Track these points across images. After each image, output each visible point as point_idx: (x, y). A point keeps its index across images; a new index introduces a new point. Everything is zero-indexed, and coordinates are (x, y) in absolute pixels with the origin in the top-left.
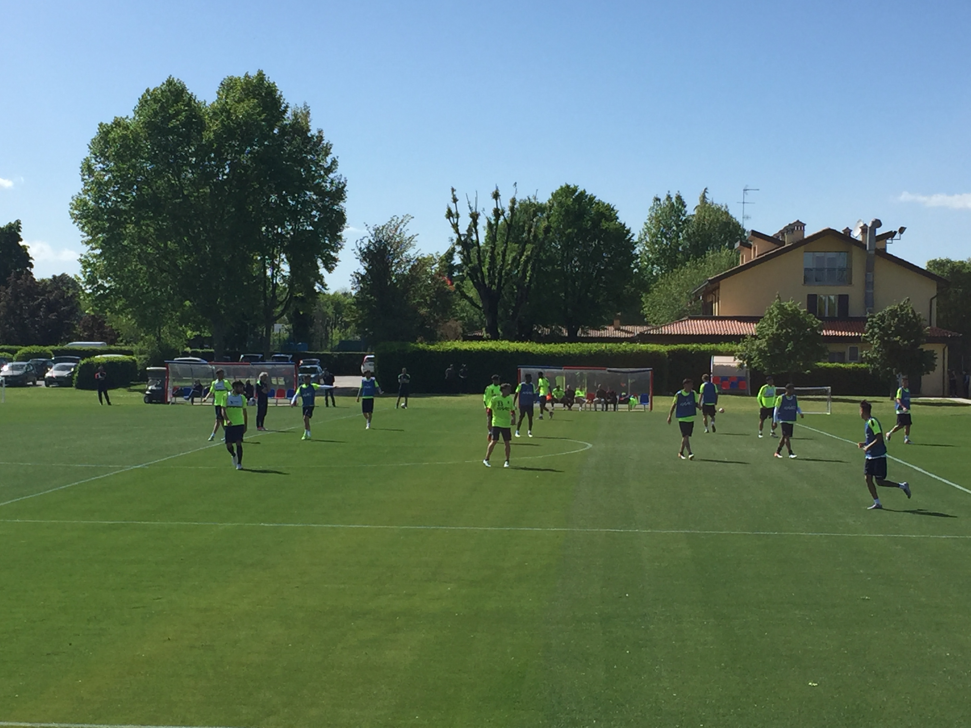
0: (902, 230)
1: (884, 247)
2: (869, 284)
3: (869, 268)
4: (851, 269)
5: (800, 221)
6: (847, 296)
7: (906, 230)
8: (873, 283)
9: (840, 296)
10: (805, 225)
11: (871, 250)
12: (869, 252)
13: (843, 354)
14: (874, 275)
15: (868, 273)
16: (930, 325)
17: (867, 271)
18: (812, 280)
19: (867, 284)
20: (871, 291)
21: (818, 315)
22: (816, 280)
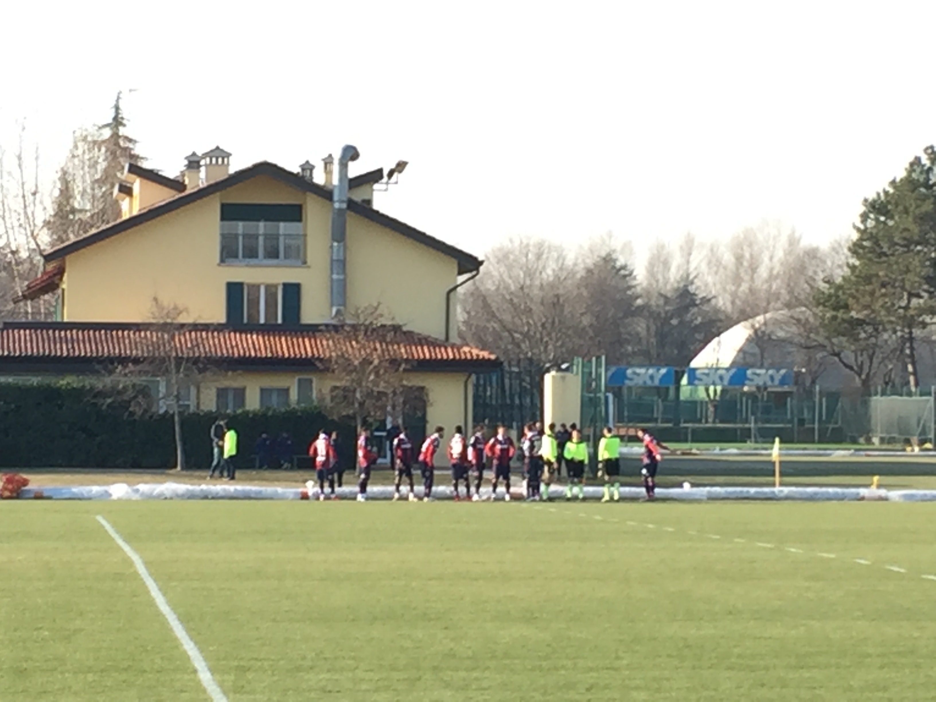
0: (401, 166)
1: (366, 197)
2: (338, 265)
3: (339, 235)
4: (305, 235)
5: (221, 147)
6: (299, 286)
8: (344, 262)
9: (286, 286)
11: (340, 201)
12: (337, 205)
13: (287, 391)
14: (345, 248)
15: (335, 244)
16: (447, 338)
17: (334, 239)
18: (236, 257)
19: (332, 261)
20: (342, 277)
21: (245, 321)
22: (244, 257)
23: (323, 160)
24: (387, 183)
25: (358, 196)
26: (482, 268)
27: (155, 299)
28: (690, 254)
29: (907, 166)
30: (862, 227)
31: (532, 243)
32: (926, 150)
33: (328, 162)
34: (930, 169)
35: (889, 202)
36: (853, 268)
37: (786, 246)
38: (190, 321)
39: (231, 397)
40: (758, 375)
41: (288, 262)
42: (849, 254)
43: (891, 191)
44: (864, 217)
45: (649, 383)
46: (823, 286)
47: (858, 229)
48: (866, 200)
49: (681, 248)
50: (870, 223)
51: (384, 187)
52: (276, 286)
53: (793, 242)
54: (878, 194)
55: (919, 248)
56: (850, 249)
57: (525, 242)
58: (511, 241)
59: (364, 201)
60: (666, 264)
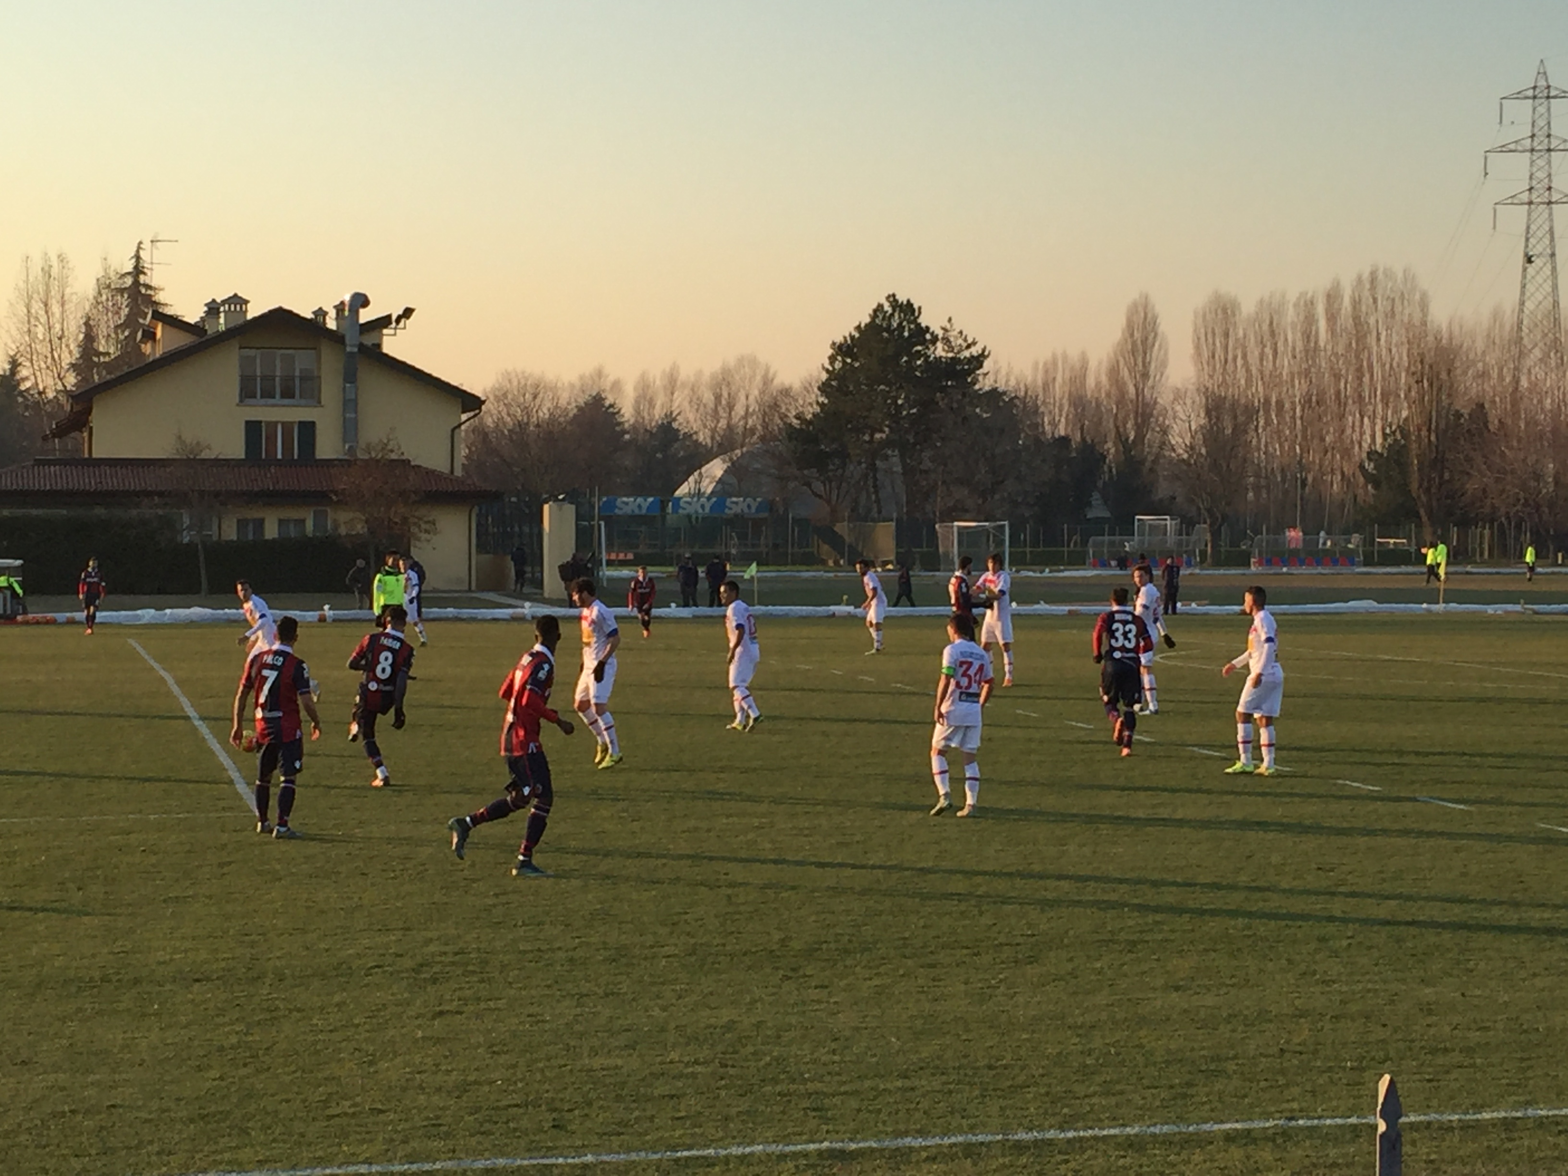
0: (408, 312)
1: (376, 342)
2: (350, 404)
3: (350, 376)
4: (320, 377)
5: (240, 295)
6: (313, 424)
7: (414, 314)
8: (355, 401)
9: (300, 423)
10: (246, 302)
11: (351, 346)
12: (348, 349)
13: (303, 521)
14: (357, 389)
15: (348, 385)
16: (452, 472)
17: (346, 380)
18: (254, 396)
19: (346, 402)
20: (353, 416)
21: (264, 456)
22: (262, 397)
23: (335, 307)
24: (395, 328)
25: (368, 340)
26: (483, 407)
27: (180, 437)
28: (672, 394)
29: (871, 312)
30: (831, 368)
31: (529, 383)
32: (888, 298)
33: (340, 308)
34: (892, 315)
35: (854, 346)
36: (822, 405)
37: (761, 386)
38: (213, 457)
39: (251, 527)
40: (736, 503)
41: (303, 402)
42: (819, 393)
43: (857, 335)
44: (832, 359)
45: (637, 512)
46: (795, 422)
47: (827, 371)
48: (834, 344)
49: (665, 387)
50: (838, 365)
51: (392, 332)
52: (292, 423)
53: (767, 381)
54: (845, 338)
55: (882, 387)
56: (819, 388)
57: (523, 382)
58: (510, 381)
59: (373, 345)
60: (651, 403)
